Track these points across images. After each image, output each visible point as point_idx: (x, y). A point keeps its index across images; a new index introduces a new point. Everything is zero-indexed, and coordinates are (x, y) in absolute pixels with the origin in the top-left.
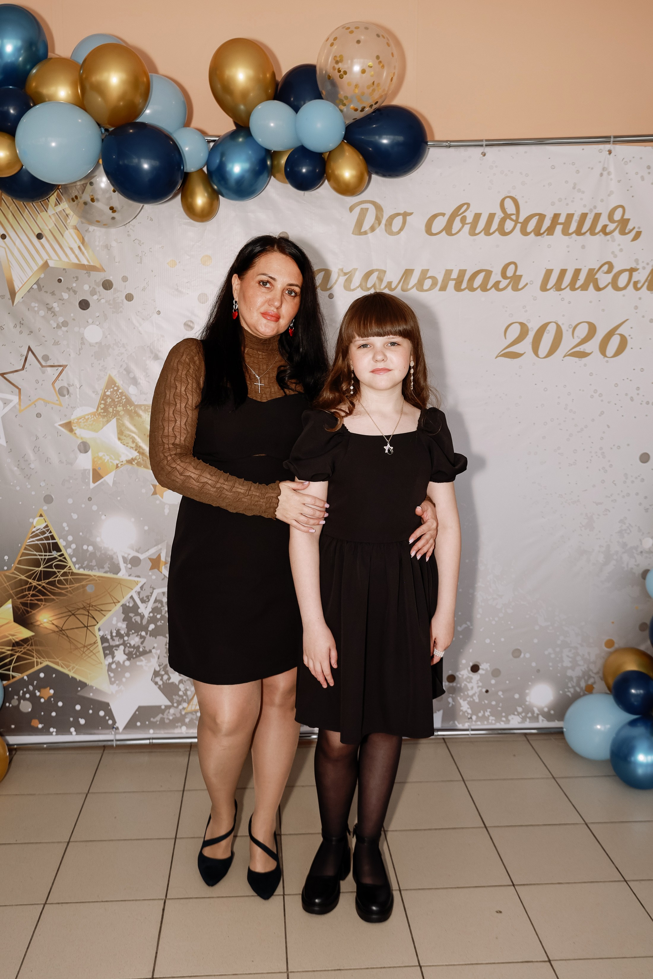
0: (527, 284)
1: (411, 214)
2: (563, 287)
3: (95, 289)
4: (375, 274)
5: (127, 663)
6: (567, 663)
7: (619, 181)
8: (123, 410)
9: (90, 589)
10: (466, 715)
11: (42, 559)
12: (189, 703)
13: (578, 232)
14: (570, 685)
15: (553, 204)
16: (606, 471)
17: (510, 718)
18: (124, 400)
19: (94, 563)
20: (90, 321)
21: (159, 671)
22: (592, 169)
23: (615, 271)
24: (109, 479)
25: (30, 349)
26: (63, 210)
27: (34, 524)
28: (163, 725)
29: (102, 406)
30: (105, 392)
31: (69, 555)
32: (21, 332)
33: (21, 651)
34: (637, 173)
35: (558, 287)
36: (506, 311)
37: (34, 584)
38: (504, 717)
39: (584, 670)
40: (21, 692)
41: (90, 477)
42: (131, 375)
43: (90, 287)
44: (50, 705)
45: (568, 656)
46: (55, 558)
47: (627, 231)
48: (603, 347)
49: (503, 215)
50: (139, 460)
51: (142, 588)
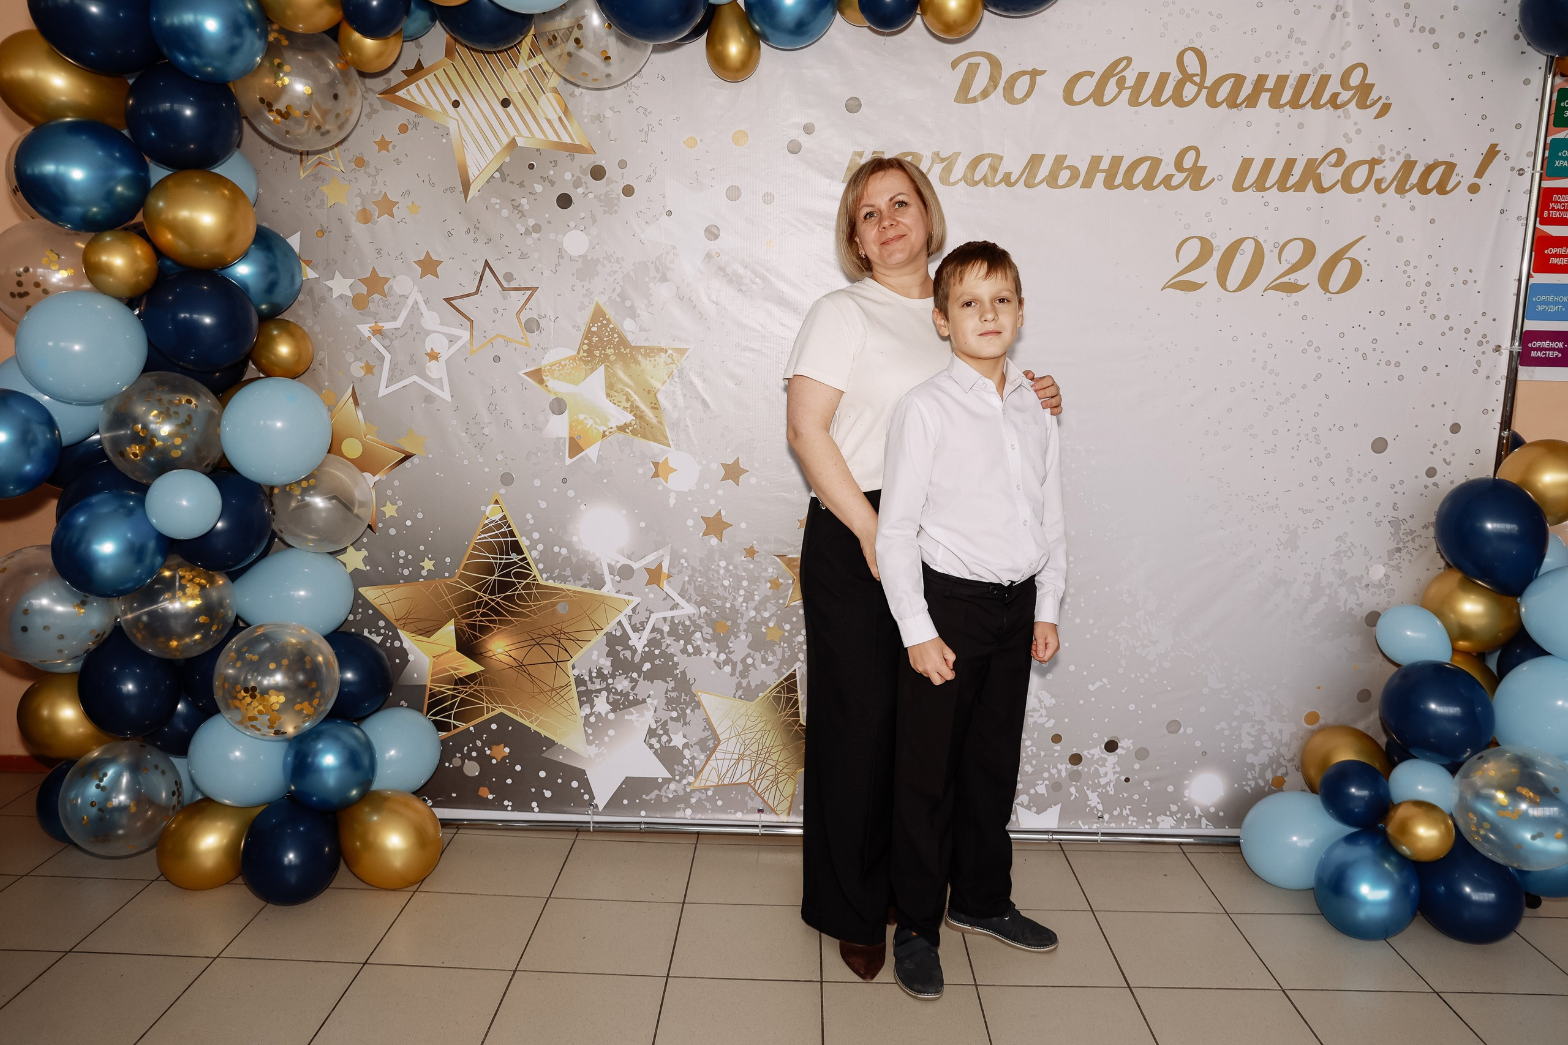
0: (1213, 180)
1: (1044, 72)
2: (1267, 186)
3: (580, 178)
4: (987, 161)
5: (611, 716)
6: (1247, 744)
7: (1360, 27)
8: (615, 354)
9: (562, 608)
10: (1096, 812)
11: (496, 563)
12: (696, 778)
13: (1294, 103)
14: (1249, 776)
15: (1257, 60)
16: (1320, 464)
17: (1159, 819)
18: (617, 339)
19: (568, 572)
20: (572, 224)
21: (656, 729)
22: (1319, 7)
23: (1347, 163)
24: (592, 452)
25: (487, 264)
26: (539, 65)
27: (487, 513)
28: (658, 805)
29: (585, 347)
30: (590, 328)
31: (534, 560)
32: (475, 240)
33: (467, 692)
34: (1388, 15)
35: (1260, 185)
36: (1180, 220)
37: (486, 598)
38: (1150, 817)
39: (1272, 755)
40: (466, 748)
41: (565, 447)
42: (628, 303)
43: (573, 176)
44: (504, 769)
45: (1249, 734)
46: (516, 563)
47: (1368, 103)
48: (1324, 279)
49: (1181, 76)
50: (635, 426)
51: (634, 610)
